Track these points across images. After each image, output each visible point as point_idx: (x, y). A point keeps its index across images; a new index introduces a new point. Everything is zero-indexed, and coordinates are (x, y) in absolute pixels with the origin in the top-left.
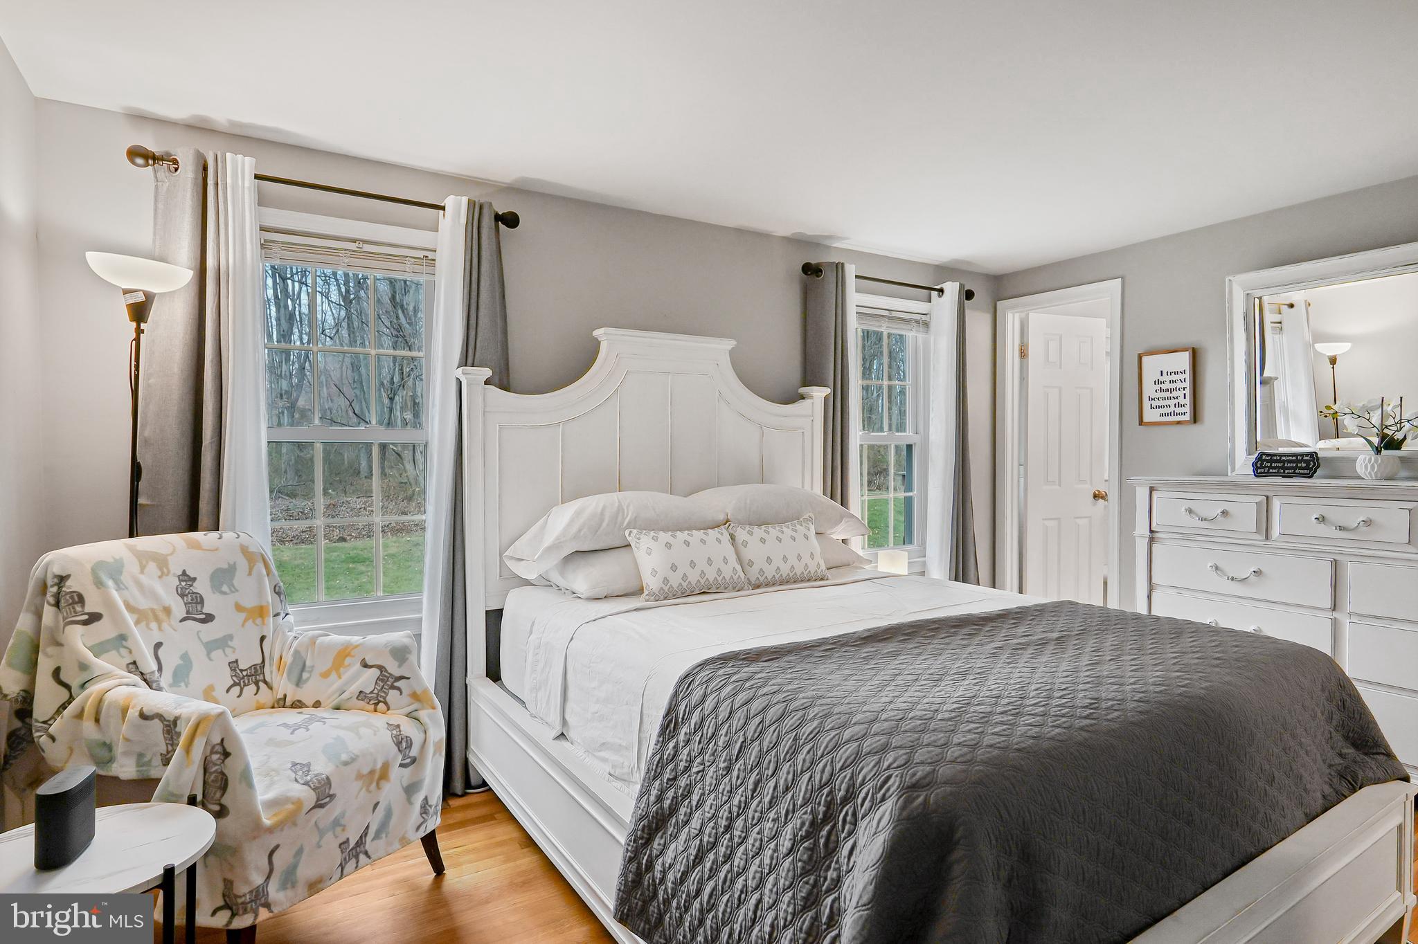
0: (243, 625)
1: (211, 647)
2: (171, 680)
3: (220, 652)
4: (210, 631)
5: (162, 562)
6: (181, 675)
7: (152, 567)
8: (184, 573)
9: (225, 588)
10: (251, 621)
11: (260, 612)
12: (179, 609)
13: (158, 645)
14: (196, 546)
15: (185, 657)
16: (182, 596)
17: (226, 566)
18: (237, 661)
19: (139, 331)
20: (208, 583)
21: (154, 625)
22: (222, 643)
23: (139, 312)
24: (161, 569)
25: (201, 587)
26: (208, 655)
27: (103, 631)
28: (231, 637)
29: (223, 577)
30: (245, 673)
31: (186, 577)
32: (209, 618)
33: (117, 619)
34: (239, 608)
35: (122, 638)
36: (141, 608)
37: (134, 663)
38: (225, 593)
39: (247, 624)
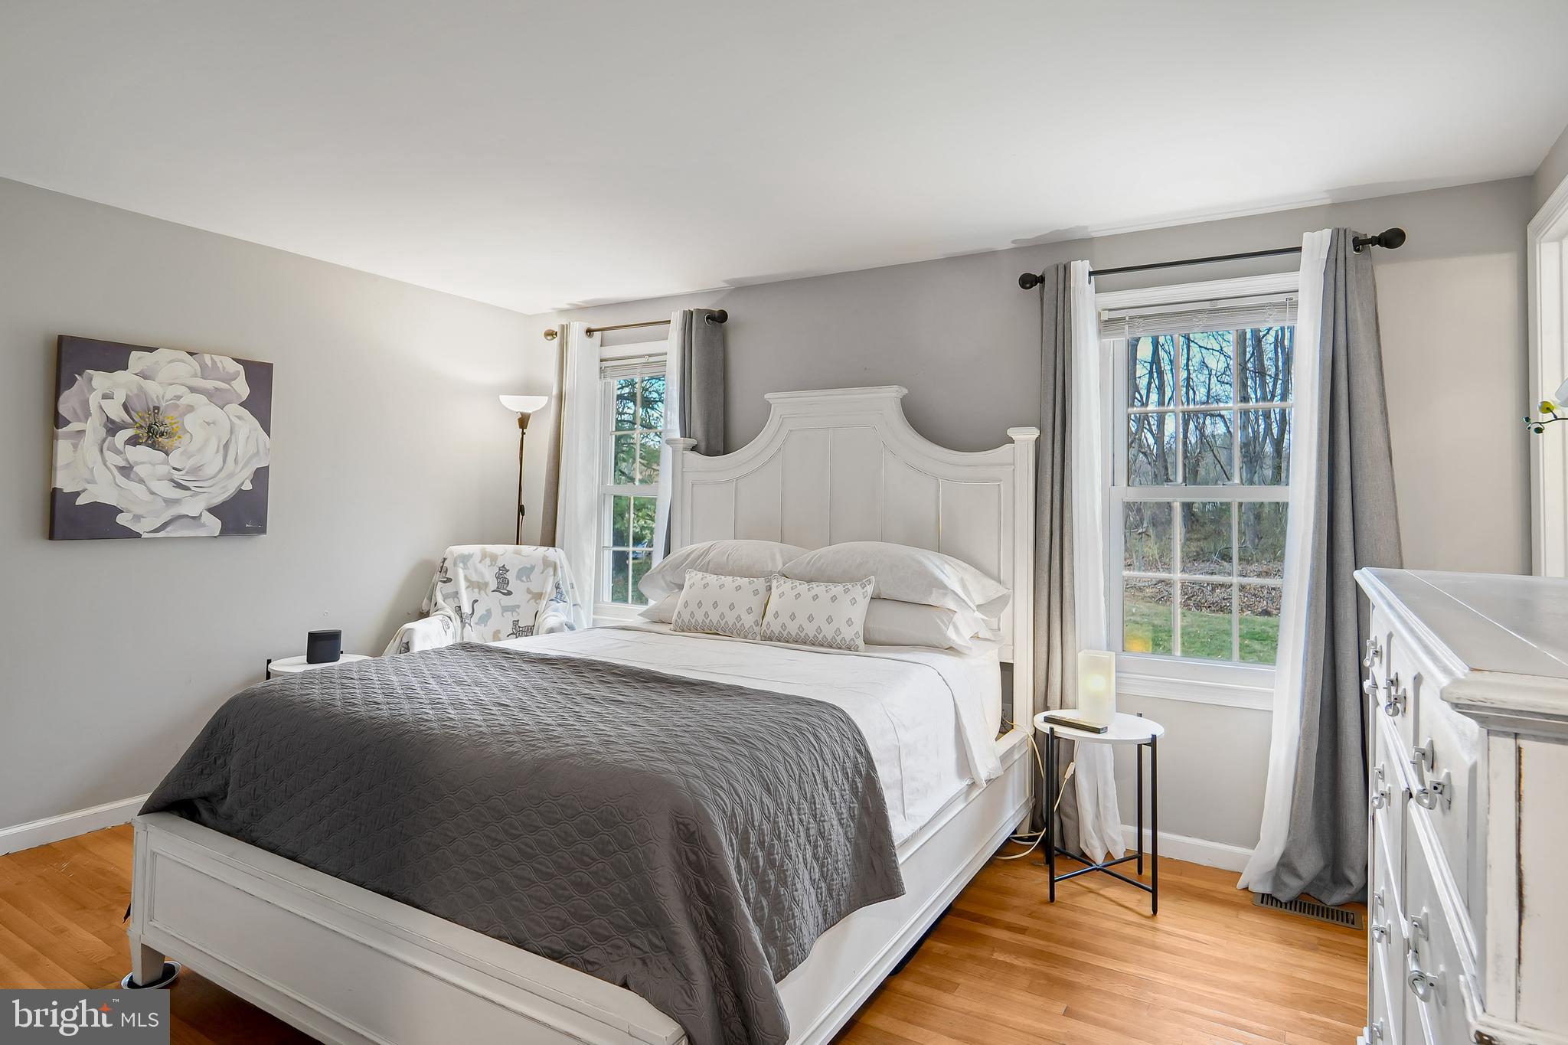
0: (528, 602)
1: (505, 609)
2: (477, 621)
3: (510, 613)
4: (507, 601)
5: (494, 558)
6: (485, 619)
7: (488, 561)
8: (503, 566)
9: (524, 578)
10: (533, 600)
11: (539, 596)
12: (493, 585)
13: (476, 601)
14: (517, 553)
15: (489, 612)
16: (497, 578)
17: (529, 566)
18: (518, 621)
19: (523, 433)
20: (515, 574)
21: (476, 590)
22: (513, 609)
23: (523, 422)
24: (491, 562)
25: (511, 576)
26: (502, 613)
27: (449, 588)
28: (518, 607)
29: (525, 572)
30: (521, 629)
31: (504, 569)
32: (509, 593)
33: (457, 585)
34: (529, 591)
35: (457, 593)
36: (472, 580)
37: (460, 607)
38: (522, 581)
39: (530, 601)
